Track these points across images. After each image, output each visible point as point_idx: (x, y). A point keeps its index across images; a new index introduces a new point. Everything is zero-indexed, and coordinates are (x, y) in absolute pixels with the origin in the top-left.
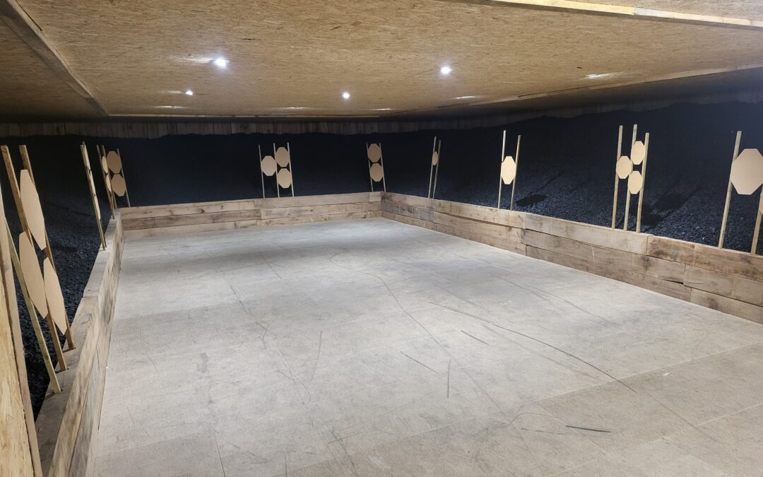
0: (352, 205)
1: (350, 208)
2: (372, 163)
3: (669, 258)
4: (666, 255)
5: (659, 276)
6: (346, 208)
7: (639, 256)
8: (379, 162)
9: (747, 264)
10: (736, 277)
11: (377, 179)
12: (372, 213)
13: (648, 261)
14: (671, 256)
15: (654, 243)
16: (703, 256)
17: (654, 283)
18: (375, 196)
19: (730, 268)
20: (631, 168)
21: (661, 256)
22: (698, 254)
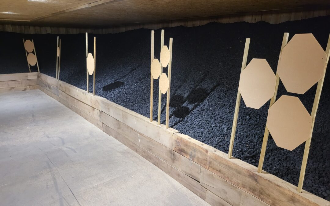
0: (14, 82)
1: (12, 84)
2: (28, 53)
3: (188, 157)
4: (186, 153)
5: (182, 170)
6: (8, 84)
7: (168, 149)
8: (33, 52)
9: (254, 183)
10: (244, 191)
11: (33, 64)
12: (31, 86)
13: (174, 155)
14: (190, 155)
15: (178, 141)
16: (215, 163)
17: (179, 175)
18: (32, 76)
19: (239, 181)
20: (161, 70)
21: (183, 153)
22: (211, 160)
